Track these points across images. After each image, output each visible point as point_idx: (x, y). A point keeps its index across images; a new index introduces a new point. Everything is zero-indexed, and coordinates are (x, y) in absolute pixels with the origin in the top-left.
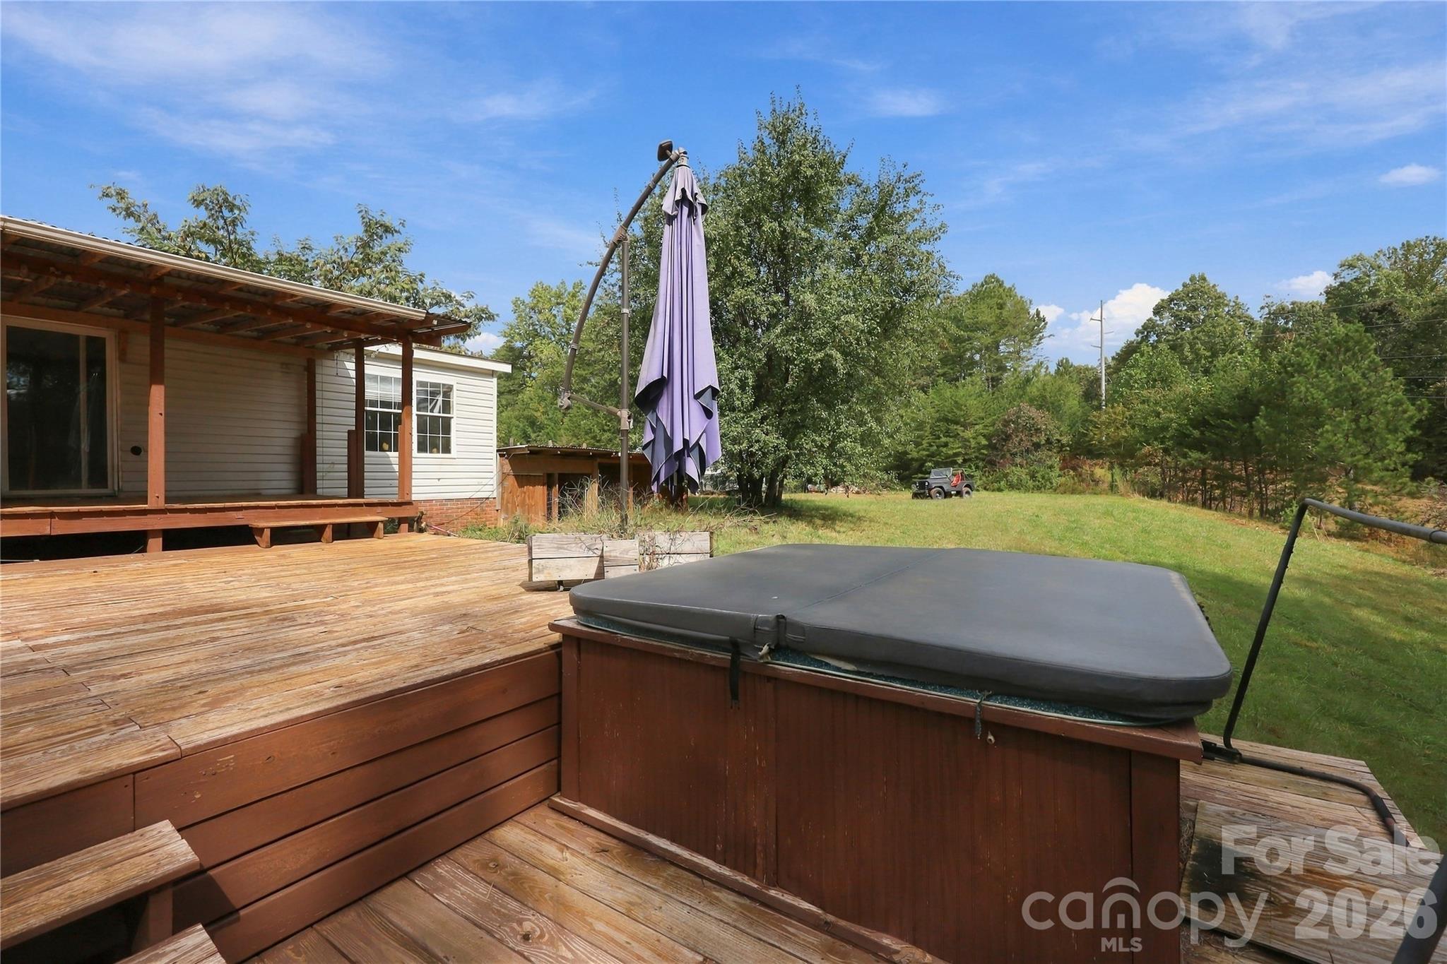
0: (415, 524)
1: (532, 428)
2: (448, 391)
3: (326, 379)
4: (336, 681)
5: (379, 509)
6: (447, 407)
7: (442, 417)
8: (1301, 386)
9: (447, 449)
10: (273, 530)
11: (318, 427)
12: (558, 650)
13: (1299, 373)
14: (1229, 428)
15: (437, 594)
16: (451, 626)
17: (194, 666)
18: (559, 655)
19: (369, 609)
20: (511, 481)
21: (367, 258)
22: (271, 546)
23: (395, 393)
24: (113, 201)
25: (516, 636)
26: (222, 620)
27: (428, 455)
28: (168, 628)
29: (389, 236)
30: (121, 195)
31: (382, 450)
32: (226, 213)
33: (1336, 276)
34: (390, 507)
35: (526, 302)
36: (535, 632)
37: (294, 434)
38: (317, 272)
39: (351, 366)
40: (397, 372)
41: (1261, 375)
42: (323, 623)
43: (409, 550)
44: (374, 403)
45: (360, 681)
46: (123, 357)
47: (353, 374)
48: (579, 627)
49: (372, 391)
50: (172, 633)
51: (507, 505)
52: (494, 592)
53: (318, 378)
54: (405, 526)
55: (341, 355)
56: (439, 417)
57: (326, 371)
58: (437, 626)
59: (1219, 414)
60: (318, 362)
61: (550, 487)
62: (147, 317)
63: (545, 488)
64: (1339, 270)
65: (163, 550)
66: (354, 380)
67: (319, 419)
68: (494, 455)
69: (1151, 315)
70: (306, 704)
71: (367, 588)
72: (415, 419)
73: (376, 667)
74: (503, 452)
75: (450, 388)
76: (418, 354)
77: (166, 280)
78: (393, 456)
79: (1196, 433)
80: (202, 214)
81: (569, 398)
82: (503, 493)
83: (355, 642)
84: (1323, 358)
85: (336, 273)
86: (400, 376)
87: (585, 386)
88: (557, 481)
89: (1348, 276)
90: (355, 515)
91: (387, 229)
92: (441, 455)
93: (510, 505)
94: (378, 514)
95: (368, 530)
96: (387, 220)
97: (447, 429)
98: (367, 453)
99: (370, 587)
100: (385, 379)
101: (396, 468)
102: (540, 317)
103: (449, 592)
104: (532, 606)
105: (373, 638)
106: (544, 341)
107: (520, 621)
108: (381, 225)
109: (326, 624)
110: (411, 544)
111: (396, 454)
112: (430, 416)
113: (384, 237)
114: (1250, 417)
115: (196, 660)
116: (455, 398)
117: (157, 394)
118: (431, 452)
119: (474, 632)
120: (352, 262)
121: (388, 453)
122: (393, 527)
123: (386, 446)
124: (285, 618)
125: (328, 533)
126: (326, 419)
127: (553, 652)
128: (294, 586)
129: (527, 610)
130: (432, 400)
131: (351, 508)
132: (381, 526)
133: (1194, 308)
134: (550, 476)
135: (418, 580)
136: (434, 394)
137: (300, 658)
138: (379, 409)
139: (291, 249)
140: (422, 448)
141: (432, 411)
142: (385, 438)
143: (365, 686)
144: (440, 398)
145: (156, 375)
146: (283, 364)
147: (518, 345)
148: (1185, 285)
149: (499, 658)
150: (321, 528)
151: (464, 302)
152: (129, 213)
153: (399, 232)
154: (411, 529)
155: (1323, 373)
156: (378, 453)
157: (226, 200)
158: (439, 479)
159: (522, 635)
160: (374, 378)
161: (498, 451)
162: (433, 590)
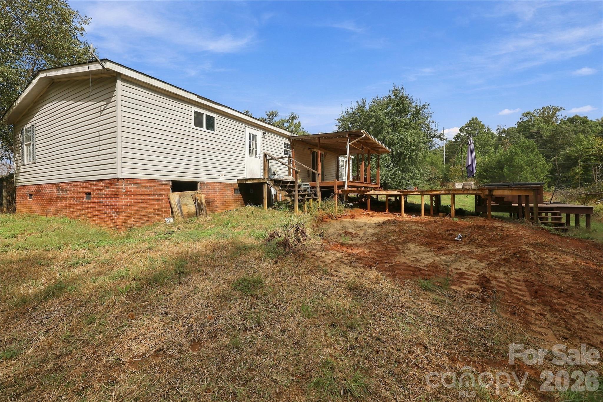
8: (516, 159)
13: (516, 155)
14: (495, 172)
33: (521, 119)
41: (504, 156)
59: (491, 168)
64: (522, 117)
69: (459, 132)
79: (485, 174)
84: (522, 150)
89: (525, 119)
114: (502, 168)
133: (474, 130)
148: (470, 121)
155: (523, 156)
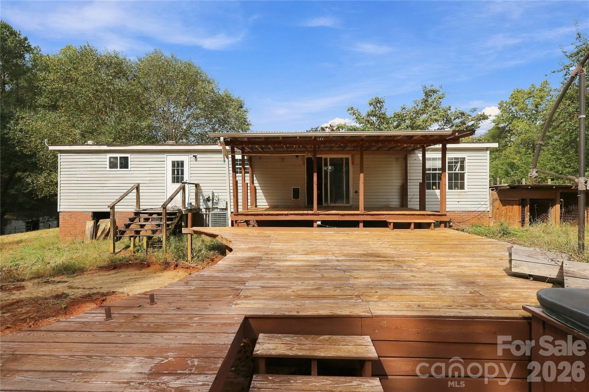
0: (447, 224)
1: (512, 169)
2: (463, 161)
3: (412, 162)
4: (418, 303)
5: (432, 217)
6: (462, 168)
7: (460, 173)
9: (462, 187)
10: (394, 223)
11: (408, 181)
12: (529, 321)
15: (459, 266)
16: (466, 287)
17: (374, 280)
18: (530, 324)
19: (429, 268)
20: (498, 203)
21: (426, 106)
22: (393, 229)
23: (438, 164)
24: (350, 112)
25: (501, 304)
26: (380, 261)
27: (453, 191)
28: (366, 261)
29: (435, 94)
30: (352, 108)
31: (433, 189)
32: (378, 105)
34: (436, 216)
35: (508, 102)
36: (514, 304)
37: (400, 184)
38: (407, 117)
39: (420, 155)
40: (439, 155)
42: (412, 271)
43: (445, 238)
44: (429, 170)
45: (427, 306)
46: (353, 163)
47: (421, 158)
48: (544, 315)
49: (429, 165)
50: (368, 263)
51: (495, 216)
52: (488, 272)
53: (408, 162)
54: (443, 225)
55: (417, 152)
56: (459, 173)
57: (411, 159)
58: (459, 285)
60: (408, 156)
61: (523, 206)
62: (359, 149)
63: (521, 207)
65: (363, 227)
66: (422, 161)
67: (409, 178)
68: (488, 190)
70: (408, 310)
71: (428, 256)
72: (447, 175)
73: (433, 301)
74: (494, 188)
75: (464, 158)
76: (449, 146)
77: (364, 139)
78: (438, 192)
80: (372, 108)
81: (536, 172)
82: (493, 209)
83: (424, 285)
85: (414, 115)
86: (441, 157)
87: (550, 142)
88: (529, 204)
90: (422, 219)
91: (434, 92)
92: (459, 190)
93: (497, 216)
94: (432, 219)
95: (427, 226)
96: (434, 88)
97: (462, 178)
98: (427, 191)
99: (429, 256)
100: (434, 159)
101: (439, 197)
102: (517, 108)
103: (465, 267)
104: (511, 286)
105: (432, 285)
106: (519, 120)
107: (505, 294)
108: (431, 91)
109: (413, 272)
110: (445, 235)
111: (439, 191)
112: (454, 173)
113: (433, 95)
115: (374, 277)
116: (466, 164)
117: (362, 175)
118: (455, 189)
119: (478, 294)
120: (420, 110)
121: (436, 190)
122: (438, 225)
123: (434, 187)
124: (399, 265)
125: (412, 226)
126: (412, 178)
127: (525, 321)
128: (402, 250)
129: (508, 288)
130: (455, 166)
131: (421, 216)
132: (433, 224)
134: (523, 200)
135: (450, 256)
136: (456, 163)
137: (405, 287)
138: (431, 172)
139: (398, 110)
140: (450, 188)
141: (455, 170)
142: (434, 184)
143: (429, 309)
144: (459, 165)
145: (362, 172)
146: (396, 158)
147: (501, 125)
149: (492, 315)
150: (410, 224)
151: (471, 114)
152: (354, 114)
153: (439, 91)
154: (445, 227)
156: (431, 191)
157: (378, 101)
158: (458, 202)
159: (505, 305)
160: (430, 159)
161: (490, 187)
162: (456, 264)
